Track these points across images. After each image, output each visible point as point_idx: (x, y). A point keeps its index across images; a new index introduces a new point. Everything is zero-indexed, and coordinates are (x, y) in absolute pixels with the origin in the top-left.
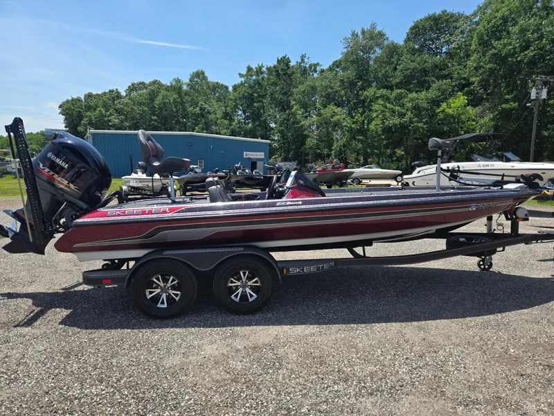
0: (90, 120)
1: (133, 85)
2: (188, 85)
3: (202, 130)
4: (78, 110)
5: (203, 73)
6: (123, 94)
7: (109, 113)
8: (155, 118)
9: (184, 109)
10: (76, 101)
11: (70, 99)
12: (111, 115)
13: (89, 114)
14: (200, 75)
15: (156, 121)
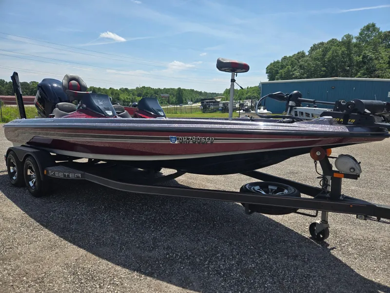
0: (281, 75)
1: (314, 46)
2: (357, 38)
3: (364, 75)
4: (276, 69)
5: (374, 25)
6: (307, 54)
7: (293, 69)
8: (324, 69)
9: (350, 59)
10: (275, 64)
11: (273, 62)
12: (295, 70)
13: (281, 71)
14: (371, 28)
15: (324, 71)
